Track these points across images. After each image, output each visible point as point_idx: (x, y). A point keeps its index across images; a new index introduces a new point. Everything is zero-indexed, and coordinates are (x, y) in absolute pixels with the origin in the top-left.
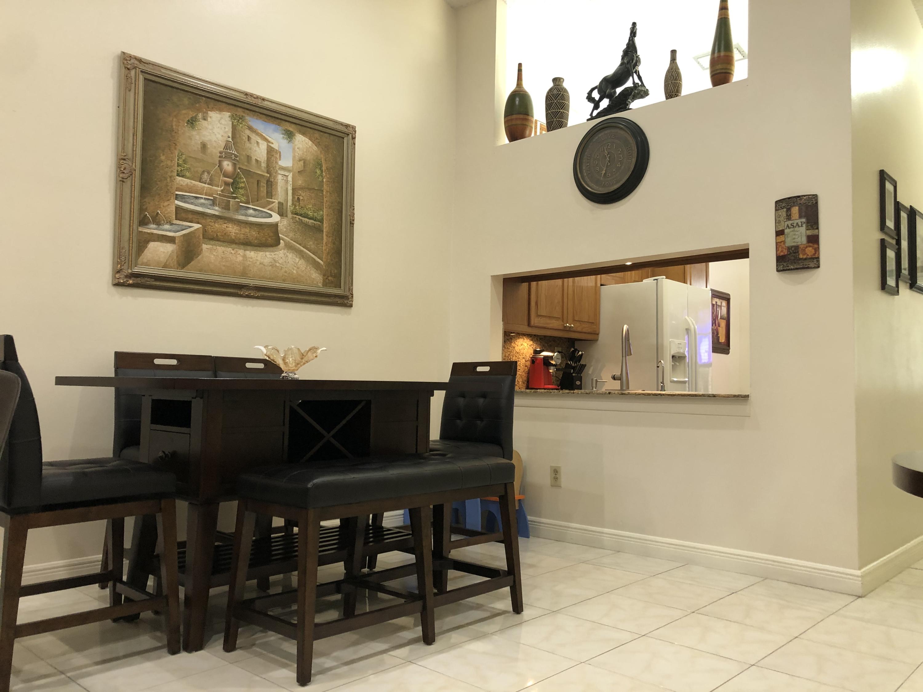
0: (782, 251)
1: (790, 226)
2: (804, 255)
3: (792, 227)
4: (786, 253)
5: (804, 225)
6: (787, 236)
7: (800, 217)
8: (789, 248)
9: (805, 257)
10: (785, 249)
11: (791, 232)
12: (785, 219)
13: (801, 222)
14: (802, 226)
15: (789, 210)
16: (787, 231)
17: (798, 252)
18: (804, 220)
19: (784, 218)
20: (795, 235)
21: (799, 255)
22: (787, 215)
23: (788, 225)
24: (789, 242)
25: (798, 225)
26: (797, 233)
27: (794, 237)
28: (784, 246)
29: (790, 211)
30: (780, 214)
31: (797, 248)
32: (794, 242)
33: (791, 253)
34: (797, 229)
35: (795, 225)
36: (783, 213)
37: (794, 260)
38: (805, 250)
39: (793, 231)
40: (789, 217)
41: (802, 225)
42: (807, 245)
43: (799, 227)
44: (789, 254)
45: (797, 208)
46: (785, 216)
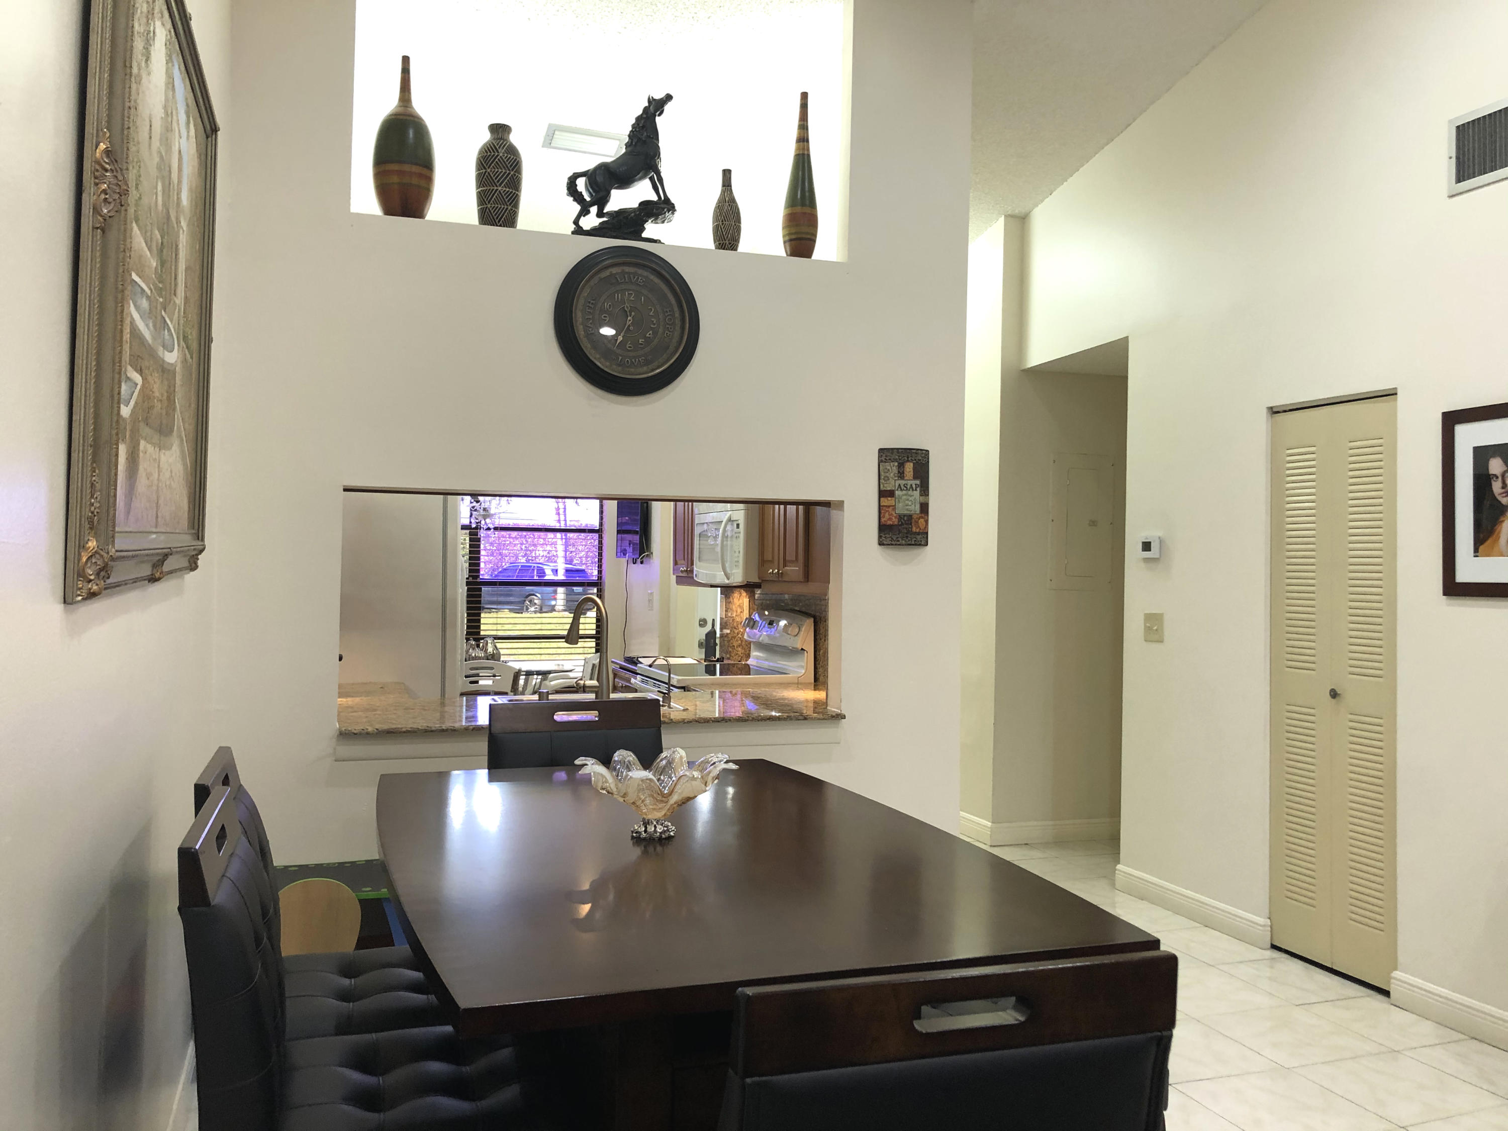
0: (890, 519)
1: (902, 487)
2: (917, 528)
3: (905, 489)
4: (896, 523)
5: (918, 489)
6: (899, 501)
7: (915, 478)
8: (900, 517)
9: (918, 531)
10: (895, 517)
11: (903, 495)
12: (895, 477)
13: (916, 485)
14: (916, 490)
15: (901, 465)
16: (898, 493)
17: (911, 524)
18: (918, 482)
19: (894, 475)
20: (908, 500)
21: (912, 528)
22: (899, 472)
23: (899, 485)
24: (901, 509)
25: (912, 488)
26: (910, 499)
27: (907, 502)
28: (894, 513)
29: (904, 467)
30: (889, 468)
31: (910, 517)
32: (907, 510)
33: (902, 524)
34: (910, 492)
35: (908, 487)
36: (893, 467)
37: (907, 533)
38: (918, 522)
39: (906, 495)
40: (901, 475)
41: (916, 488)
42: (920, 515)
43: (913, 490)
44: (901, 525)
45: (912, 464)
46: (897, 472)
